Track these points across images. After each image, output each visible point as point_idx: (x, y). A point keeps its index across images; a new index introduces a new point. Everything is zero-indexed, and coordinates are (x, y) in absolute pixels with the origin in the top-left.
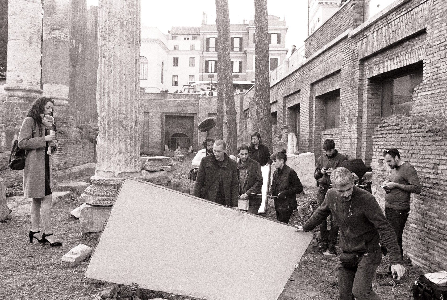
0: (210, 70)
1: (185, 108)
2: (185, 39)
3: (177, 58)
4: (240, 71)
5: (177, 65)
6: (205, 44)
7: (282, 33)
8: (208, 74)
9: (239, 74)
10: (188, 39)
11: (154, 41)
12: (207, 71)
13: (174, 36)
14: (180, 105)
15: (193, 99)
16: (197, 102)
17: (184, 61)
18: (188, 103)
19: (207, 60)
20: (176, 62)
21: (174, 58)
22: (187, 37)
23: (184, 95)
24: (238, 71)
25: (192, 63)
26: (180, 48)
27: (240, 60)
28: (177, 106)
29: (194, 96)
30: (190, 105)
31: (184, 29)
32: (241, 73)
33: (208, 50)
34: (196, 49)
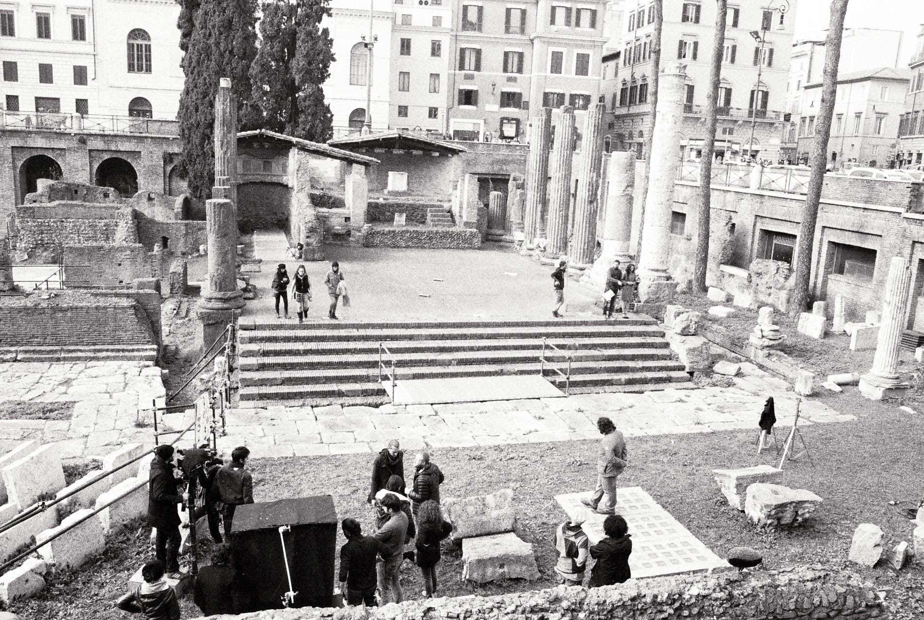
0: (467, 66)
1: (504, 167)
3: (409, 41)
4: (520, 70)
5: (408, 53)
6: (461, 16)
7: (600, 9)
8: (463, 72)
9: (517, 75)
10: (426, 3)
11: (381, 16)
12: (462, 67)
14: (498, 162)
15: (518, 153)
16: (523, 158)
17: (421, 46)
18: (510, 159)
19: (463, 46)
20: (406, 47)
21: (403, 40)
23: (505, 147)
24: (515, 70)
25: (436, 50)
26: (415, 22)
27: (520, 51)
28: (492, 164)
29: (518, 148)
30: (513, 161)
32: (521, 74)
33: (465, 28)
34: (443, 25)
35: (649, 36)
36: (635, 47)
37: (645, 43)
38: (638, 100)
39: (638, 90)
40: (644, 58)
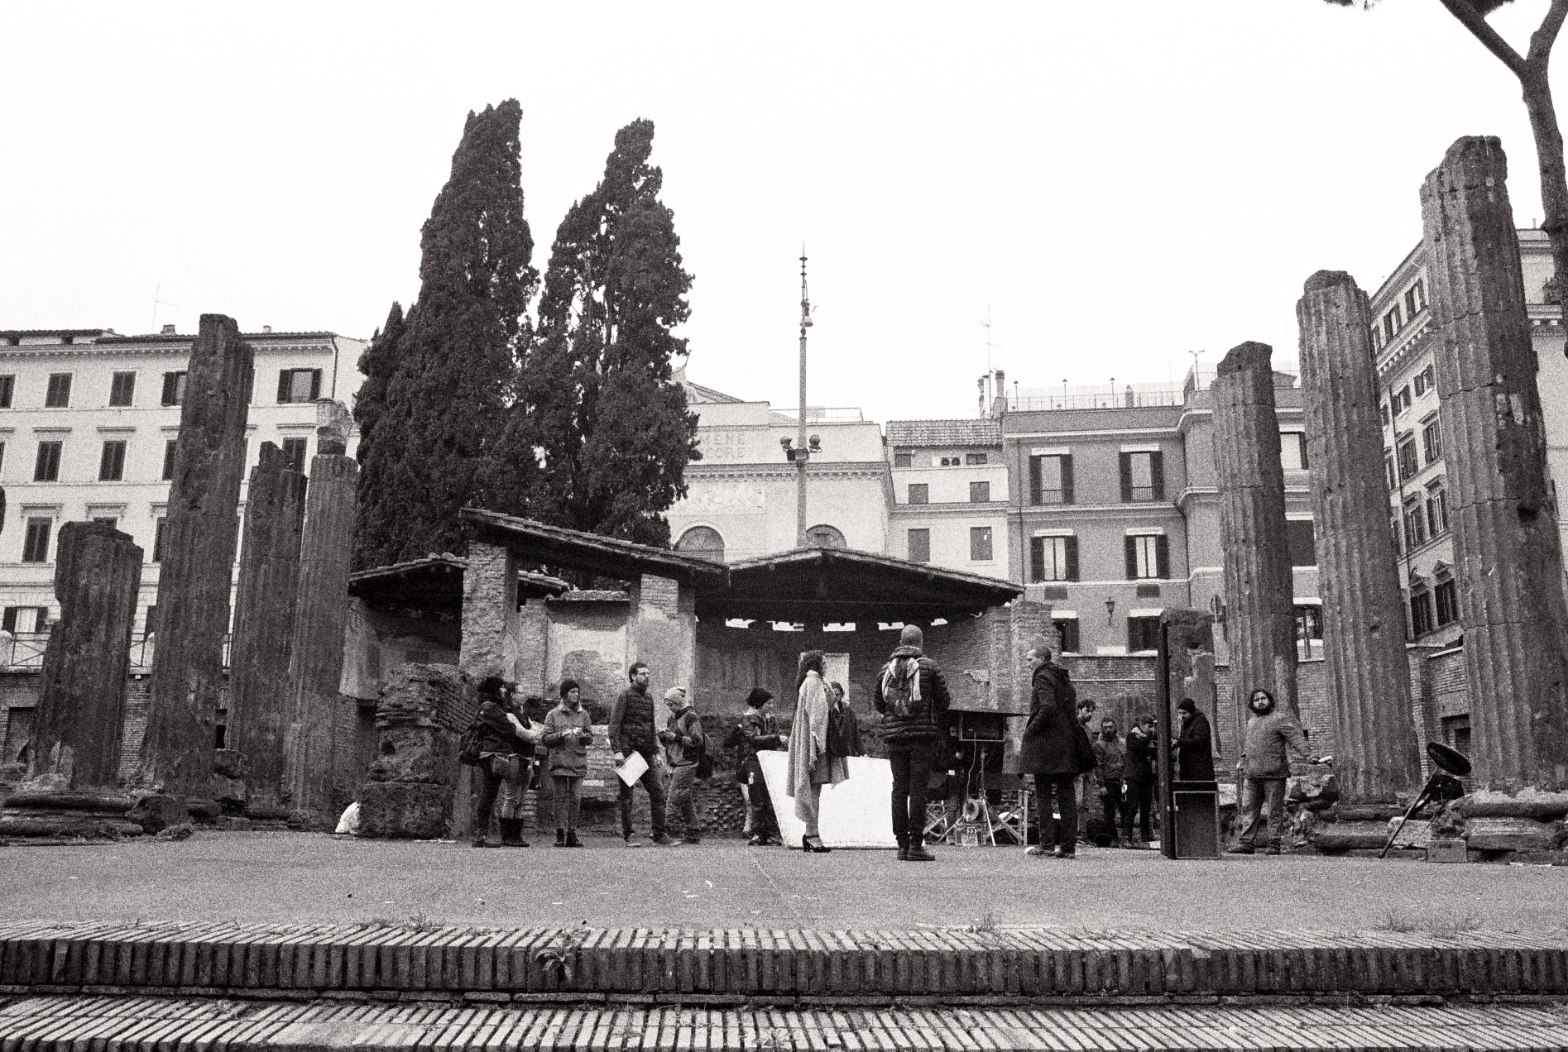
0: (1050, 570)
2: (945, 462)
3: (925, 532)
4: (1164, 571)
5: (926, 557)
6: (1026, 477)
8: (1042, 584)
9: (1158, 581)
10: (956, 461)
13: (904, 455)
17: (950, 540)
19: (1038, 533)
20: (920, 545)
21: (913, 533)
22: (950, 455)
24: (1153, 572)
25: (980, 546)
26: (934, 496)
27: (1161, 532)
31: (932, 426)
32: (1168, 578)
33: (1036, 498)
34: (993, 497)
35: (1438, 483)
36: (1406, 518)
37: (1429, 502)
38: (1435, 619)
39: (1433, 600)
40: (1433, 532)
